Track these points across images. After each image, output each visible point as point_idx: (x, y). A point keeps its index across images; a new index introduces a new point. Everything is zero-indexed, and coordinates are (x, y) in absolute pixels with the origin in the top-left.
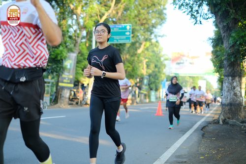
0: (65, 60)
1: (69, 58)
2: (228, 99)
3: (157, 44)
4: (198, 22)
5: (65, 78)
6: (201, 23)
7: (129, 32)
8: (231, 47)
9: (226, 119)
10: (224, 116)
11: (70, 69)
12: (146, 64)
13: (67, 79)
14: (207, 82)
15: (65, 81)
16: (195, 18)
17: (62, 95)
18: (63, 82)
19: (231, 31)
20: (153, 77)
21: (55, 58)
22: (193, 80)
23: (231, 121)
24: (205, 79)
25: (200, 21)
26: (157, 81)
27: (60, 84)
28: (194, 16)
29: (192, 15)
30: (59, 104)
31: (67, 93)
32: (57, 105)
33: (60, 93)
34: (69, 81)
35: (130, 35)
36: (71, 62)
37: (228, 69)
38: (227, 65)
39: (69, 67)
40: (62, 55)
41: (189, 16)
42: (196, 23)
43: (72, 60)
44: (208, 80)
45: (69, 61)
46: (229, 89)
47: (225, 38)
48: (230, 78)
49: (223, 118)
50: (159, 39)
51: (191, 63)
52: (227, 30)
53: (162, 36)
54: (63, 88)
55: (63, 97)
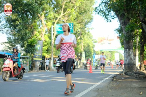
0: (36, 45)
1: (39, 44)
2: (127, 61)
3: (89, 34)
4: (109, 20)
5: (37, 55)
6: (110, 21)
7: (72, 27)
8: (127, 33)
9: (126, 72)
10: (125, 71)
11: (39, 50)
12: (83, 45)
13: (38, 56)
14: (120, 54)
15: (37, 57)
16: (107, 18)
17: (36, 65)
18: (36, 58)
19: (126, 24)
20: (87, 53)
21: (30, 44)
22: (111, 53)
23: (129, 73)
24: (118, 53)
25: (110, 20)
26: (90, 55)
27: (34, 59)
28: (107, 17)
29: (105, 17)
30: (34, 70)
31: (38, 63)
32: (33, 71)
33: (34, 64)
34: (39, 57)
35: (72, 29)
36: (40, 46)
37: (126, 45)
38: (125, 43)
39: (38, 49)
40: (34, 42)
41: (104, 18)
42: (108, 21)
43: (40, 45)
44: (120, 53)
45: (39, 45)
46: (127, 56)
47: (124, 28)
48: (127, 50)
49: (125, 72)
50: (90, 30)
51: (109, 44)
52: (124, 24)
53: (91, 29)
54: (36, 61)
55: (36, 66)
